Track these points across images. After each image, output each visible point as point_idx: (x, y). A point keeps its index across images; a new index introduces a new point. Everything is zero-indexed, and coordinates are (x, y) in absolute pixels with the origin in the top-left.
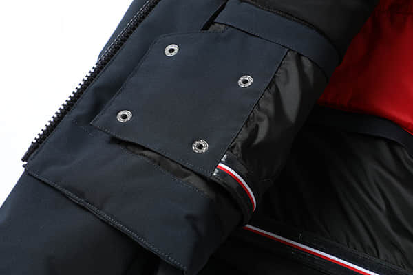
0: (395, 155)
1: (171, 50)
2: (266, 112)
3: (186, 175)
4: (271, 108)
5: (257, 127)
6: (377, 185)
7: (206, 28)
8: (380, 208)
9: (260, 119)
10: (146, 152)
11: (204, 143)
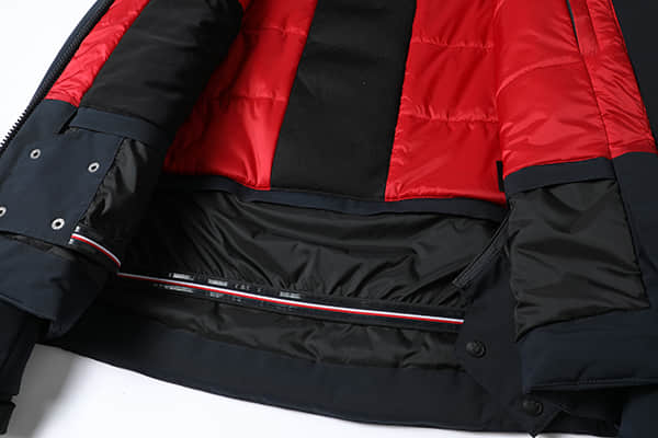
0: (228, 200)
1: (35, 154)
2: (110, 188)
3: (49, 248)
4: (113, 185)
5: (104, 201)
6: (217, 227)
7: (62, 132)
8: (219, 242)
9: (105, 194)
10: (18, 237)
11: (61, 220)
